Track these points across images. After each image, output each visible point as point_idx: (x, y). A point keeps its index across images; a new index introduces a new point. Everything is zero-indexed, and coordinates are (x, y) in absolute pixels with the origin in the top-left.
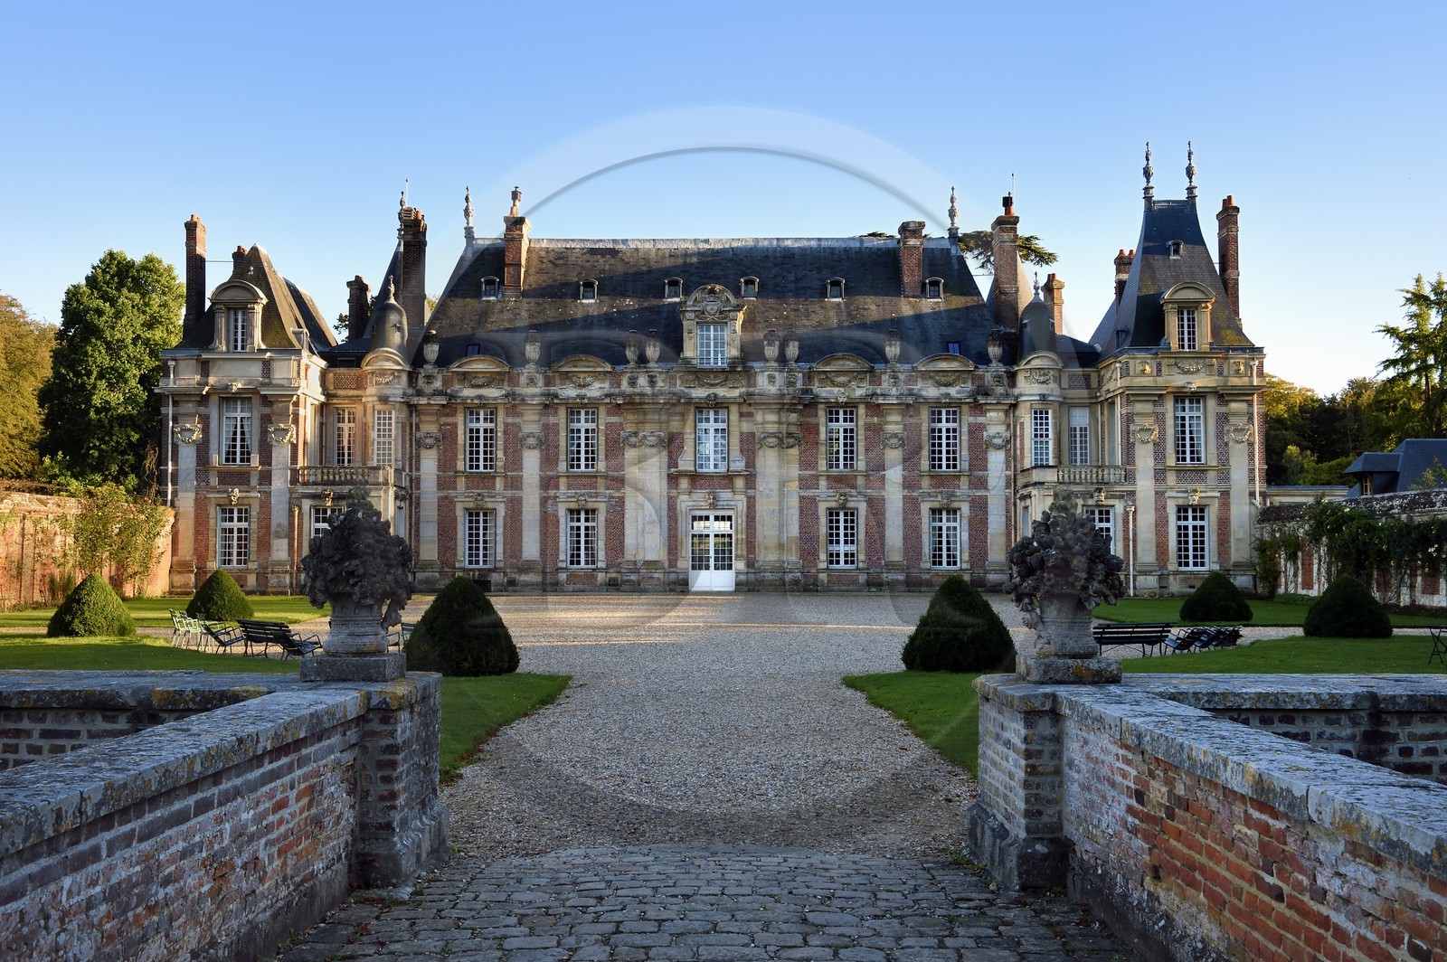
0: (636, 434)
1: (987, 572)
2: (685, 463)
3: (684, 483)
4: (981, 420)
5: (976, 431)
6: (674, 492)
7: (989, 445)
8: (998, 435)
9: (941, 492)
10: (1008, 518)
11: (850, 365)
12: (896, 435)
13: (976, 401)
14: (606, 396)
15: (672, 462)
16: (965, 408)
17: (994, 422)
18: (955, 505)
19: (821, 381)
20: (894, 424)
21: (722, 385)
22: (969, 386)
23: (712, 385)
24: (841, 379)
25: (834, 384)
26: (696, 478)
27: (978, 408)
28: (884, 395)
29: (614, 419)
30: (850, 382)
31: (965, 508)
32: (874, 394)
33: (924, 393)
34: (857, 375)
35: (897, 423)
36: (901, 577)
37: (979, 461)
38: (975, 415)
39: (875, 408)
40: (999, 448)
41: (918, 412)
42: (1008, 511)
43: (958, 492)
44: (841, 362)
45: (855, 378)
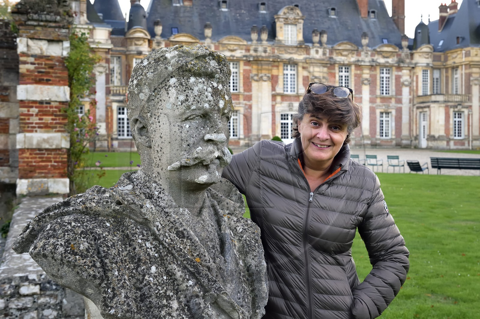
0: (257, 75)
1: (402, 140)
2: (279, 89)
3: (279, 99)
4: (400, 73)
5: (398, 78)
6: (274, 103)
7: (403, 84)
8: (406, 81)
9: (384, 105)
10: (410, 117)
11: (348, 47)
12: (367, 79)
13: (399, 65)
14: (244, 56)
15: (273, 89)
16: (394, 68)
17: (405, 75)
18: (390, 110)
19: (337, 53)
20: (366, 74)
21: (295, 53)
22: (396, 59)
23: (291, 53)
24: (345, 53)
25: (342, 55)
26: (284, 97)
27: (399, 68)
28: (362, 61)
29: (247, 68)
30: (348, 54)
31: (394, 112)
32: (358, 61)
33: (378, 61)
34: (351, 51)
35: (367, 74)
36: (369, 142)
37: (399, 92)
38: (398, 71)
39: (358, 66)
40: (406, 86)
41: (375, 69)
42: (410, 113)
43: (391, 105)
44: (345, 45)
45: (351, 53)
